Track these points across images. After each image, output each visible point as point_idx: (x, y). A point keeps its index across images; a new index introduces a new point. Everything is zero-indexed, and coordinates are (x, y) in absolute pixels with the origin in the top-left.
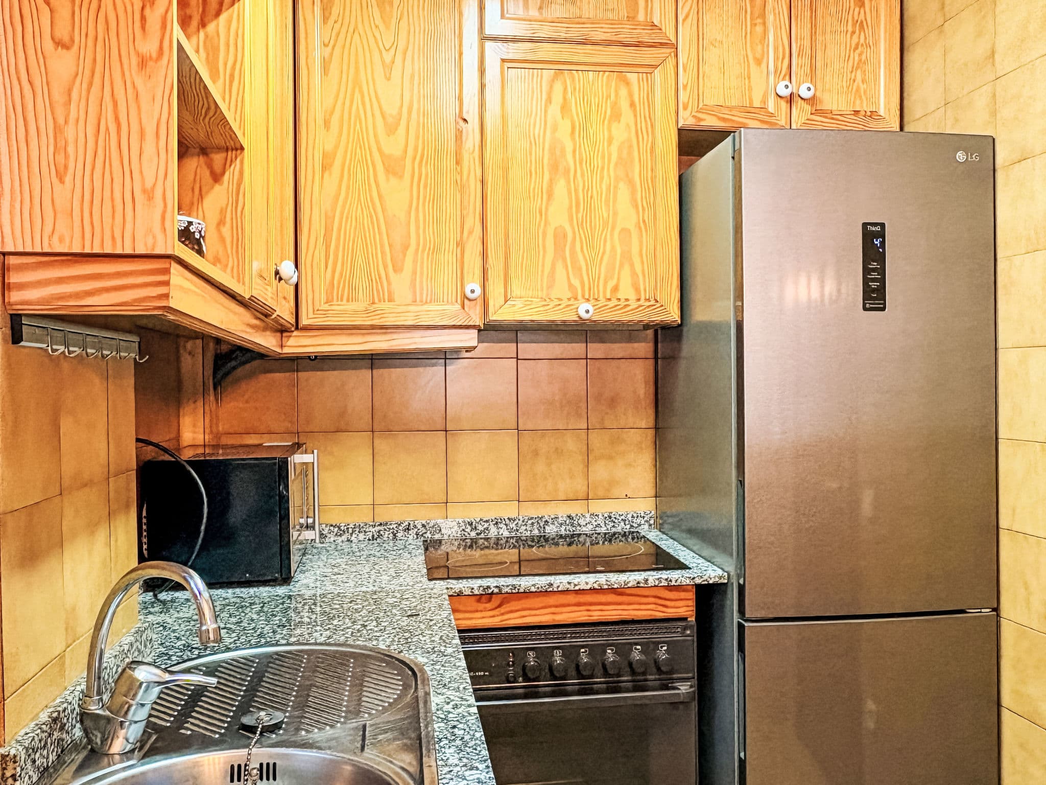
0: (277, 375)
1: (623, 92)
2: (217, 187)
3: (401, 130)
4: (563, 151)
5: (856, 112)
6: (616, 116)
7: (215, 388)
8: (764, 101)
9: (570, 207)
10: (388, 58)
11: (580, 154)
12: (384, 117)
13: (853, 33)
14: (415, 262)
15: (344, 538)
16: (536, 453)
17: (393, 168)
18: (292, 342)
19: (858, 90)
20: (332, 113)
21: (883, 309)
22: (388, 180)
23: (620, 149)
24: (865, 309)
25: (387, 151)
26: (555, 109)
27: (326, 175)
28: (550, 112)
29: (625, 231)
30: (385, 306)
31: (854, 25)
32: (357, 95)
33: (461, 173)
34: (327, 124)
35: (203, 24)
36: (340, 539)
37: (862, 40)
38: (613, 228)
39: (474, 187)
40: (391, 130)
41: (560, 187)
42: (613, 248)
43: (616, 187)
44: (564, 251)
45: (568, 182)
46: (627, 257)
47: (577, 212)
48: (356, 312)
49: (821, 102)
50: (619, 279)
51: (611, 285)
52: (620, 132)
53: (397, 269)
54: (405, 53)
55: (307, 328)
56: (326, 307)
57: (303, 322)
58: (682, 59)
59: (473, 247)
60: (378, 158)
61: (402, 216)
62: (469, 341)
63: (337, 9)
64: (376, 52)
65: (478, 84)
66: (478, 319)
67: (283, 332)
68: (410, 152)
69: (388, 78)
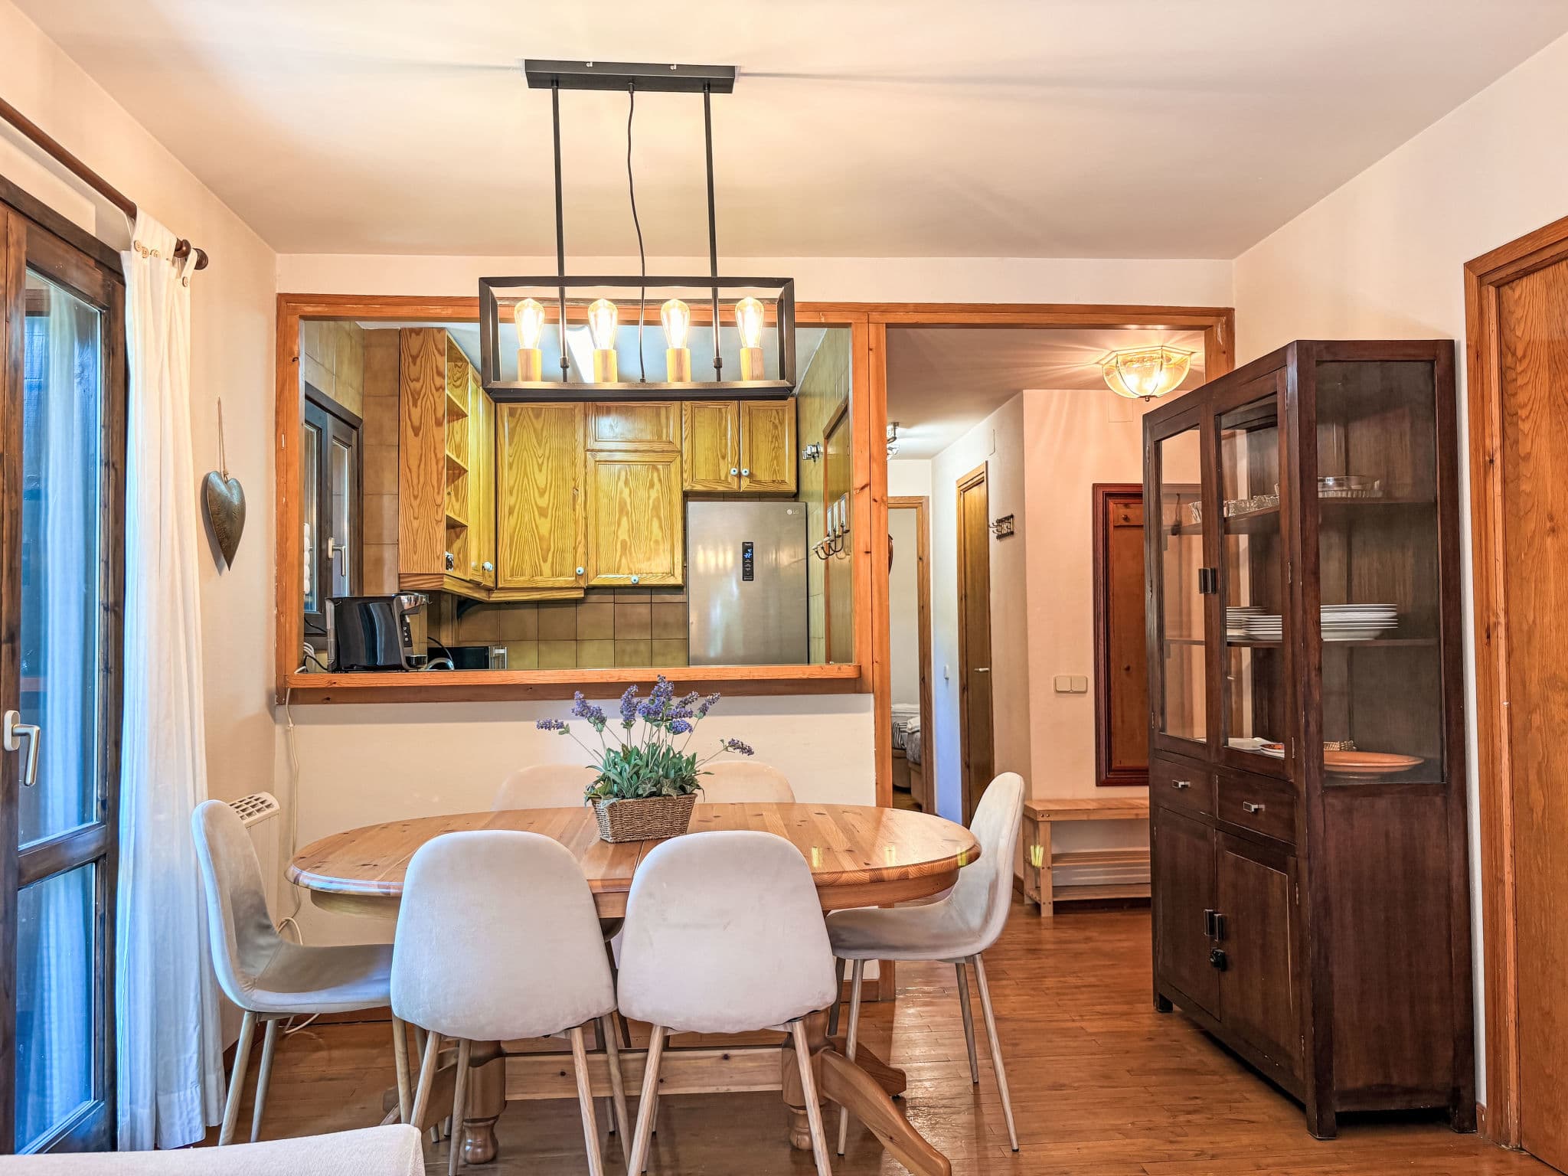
0: (489, 612)
1: (655, 475)
2: (458, 540)
3: (547, 493)
4: (625, 503)
5: (774, 481)
6: (652, 485)
7: (458, 618)
8: (726, 477)
9: (629, 530)
10: (540, 462)
11: (634, 504)
12: (538, 488)
13: (772, 442)
14: (553, 557)
16: (624, 650)
17: (543, 513)
18: (493, 595)
19: (775, 470)
20: (514, 487)
21: (753, 580)
22: (540, 518)
23: (653, 503)
24: (743, 580)
25: (540, 504)
26: (621, 483)
27: (511, 517)
28: (619, 484)
29: (656, 541)
30: (539, 578)
31: (773, 437)
32: (526, 479)
33: (575, 515)
35: (453, 482)
37: (777, 445)
38: (650, 540)
39: (581, 522)
41: (624, 520)
42: (650, 550)
43: (652, 520)
44: (625, 551)
45: (628, 517)
47: (632, 532)
48: (524, 581)
49: (756, 476)
51: (648, 567)
52: (654, 494)
53: (545, 561)
54: (548, 459)
55: (501, 589)
56: (510, 579)
57: (500, 586)
58: (685, 458)
59: (581, 550)
60: (535, 508)
61: (547, 535)
62: (580, 594)
63: (516, 439)
64: (534, 459)
65: (584, 473)
66: (582, 584)
67: (489, 590)
68: (551, 505)
69: (540, 471)
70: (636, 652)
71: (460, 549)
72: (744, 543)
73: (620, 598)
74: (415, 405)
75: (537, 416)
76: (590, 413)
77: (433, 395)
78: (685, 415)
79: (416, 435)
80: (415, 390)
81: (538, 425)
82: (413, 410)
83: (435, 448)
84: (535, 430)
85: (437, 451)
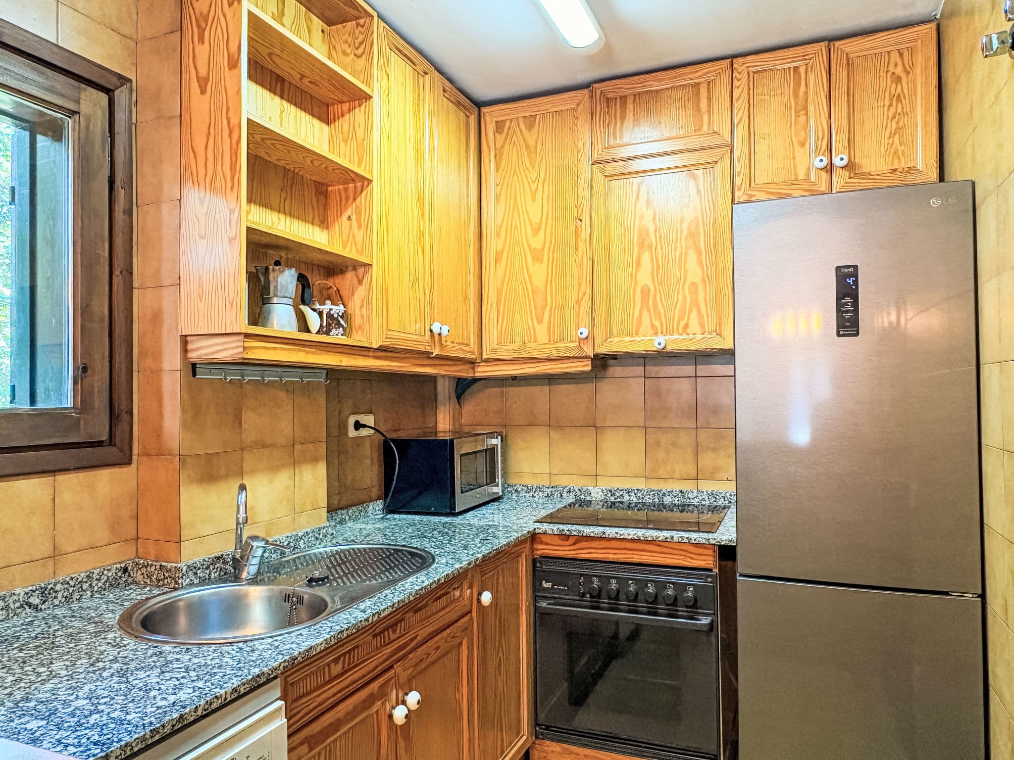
1: (692, 184)
2: (360, 287)
3: (542, 232)
4: (647, 234)
5: (894, 170)
6: (687, 202)
7: (457, 399)
8: (808, 174)
9: (653, 271)
10: (534, 187)
11: (660, 233)
12: (531, 225)
13: (891, 105)
14: (550, 316)
15: (531, 494)
16: (658, 444)
17: (537, 258)
18: (480, 369)
19: (896, 152)
20: (501, 226)
21: (857, 334)
22: (533, 265)
23: (689, 226)
24: (839, 335)
25: (534, 246)
26: (642, 204)
27: (498, 265)
28: (638, 206)
29: (694, 284)
30: (532, 345)
31: (891, 99)
32: (516, 213)
33: (578, 255)
34: (498, 234)
36: (528, 495)
37: (899, 110)
38: (684, 282)
39: (586, 263)
40: (536, 232)
41: (646, 258)
42: (685, 298)
43: (686, 253)
44: (648, 302)
45: (651, 253)
46: (695, 303)
47: (658, 273)
48: (514, 350)
49: (860, 167)
50: (688, 319)
51: (682, 323)
52: (689, 214)
53: (540, 321)
54: (544, 182)
55: (487, 361)
56: (498, 347)
57: (485, 357)
58: (737, 153)
59: (586, 303)
60: (528, 251)
61: (542, 287)
62: (585, 366)
63: (503, 162)
64: (527, 186)
65: (589, 195)
66: (589, 351)
67: (472, 363)
68: (547, 245)
69: (534, 200)
70: (674, 444)
71: (363, 300)
72: (838, 268)
73: (653, 370)
74: (201, 40)
75: (530, 127)
76: (598, 109)
77: (225, 16)
78: (738, 87)
79: (203, 92)
80: (201, 14)
81: (531, 139)
82: (199, 48)
83: (228, 109)
84: (527, 147)
85: (231, 114)
